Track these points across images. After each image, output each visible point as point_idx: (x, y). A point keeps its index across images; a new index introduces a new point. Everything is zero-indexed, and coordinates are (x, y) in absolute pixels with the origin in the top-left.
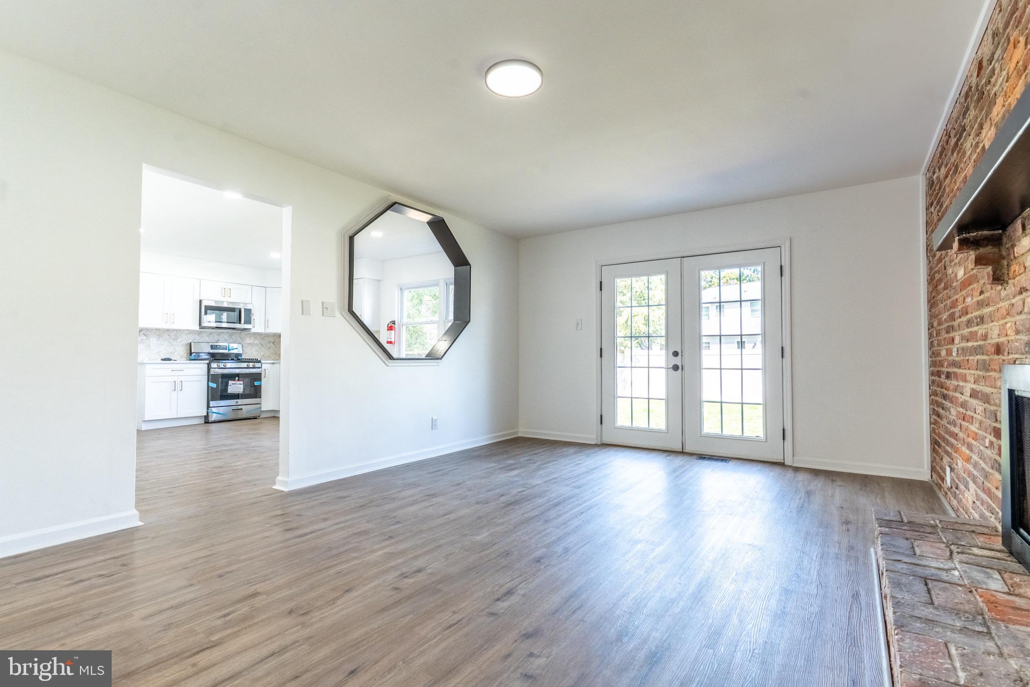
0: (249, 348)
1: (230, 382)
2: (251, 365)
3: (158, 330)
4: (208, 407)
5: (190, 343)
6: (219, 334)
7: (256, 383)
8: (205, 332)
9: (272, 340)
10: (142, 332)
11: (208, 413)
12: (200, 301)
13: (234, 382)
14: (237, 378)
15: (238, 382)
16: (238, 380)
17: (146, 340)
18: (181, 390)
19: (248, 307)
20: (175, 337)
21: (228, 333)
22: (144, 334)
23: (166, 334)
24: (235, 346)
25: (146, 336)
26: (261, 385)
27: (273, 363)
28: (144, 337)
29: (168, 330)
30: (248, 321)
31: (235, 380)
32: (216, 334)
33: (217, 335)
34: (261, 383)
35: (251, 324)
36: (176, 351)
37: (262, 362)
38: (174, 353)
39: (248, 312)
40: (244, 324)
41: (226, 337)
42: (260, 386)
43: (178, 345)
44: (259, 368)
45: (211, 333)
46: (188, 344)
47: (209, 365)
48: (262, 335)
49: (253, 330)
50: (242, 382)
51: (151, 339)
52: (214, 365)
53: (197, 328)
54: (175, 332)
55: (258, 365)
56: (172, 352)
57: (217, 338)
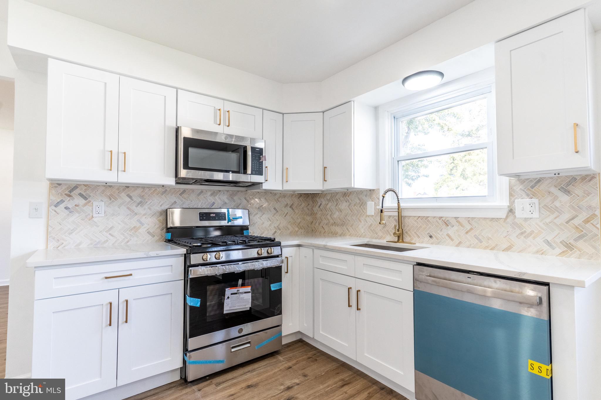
0: (258, 216)
1: (228, 291)
2: (264, 252)
3: (108, 186)
4: (186, 350)
5: (167, 210)
6: (213, 194)
7: (274, 287)
8: (193, 191)
9: (289, 202)
10: (77, 191)
11: (184, 362)
12: (177, 130)
13: (234, 290)
14: (240, 282)
15: (242, 290)
16: (243, 285)
17: (85, 205)
18: (126, 322)
19: (260, 145)
20: (140, 200)
21: (228, 191)
22: (81, 195)
23: (123, 195)
24: (239, 213)
25: (85, 198)
26: (281, 288)
27: (299, 246)
28: (82, 201)
29: (128, 187)
30: (259, 170)
31: (236, 286)
32: (209, 193)
33: (212, 195)
34: (281, 285)
35: (262, 175)
36: (142, 224)
37: (283, 244)
38: (139, 228)
39: (258, 153)
40: (252, 174)
41: (225, 198)
42: (280, 291)
43: (144, 215)
44: (277, 256)
45: (202, 192)
46: (163, 211)
47: (186, 257)
48: (275, 194)
49: (265, 186)
50: (249, 289)
51: (95, 204)
52: (195, 259)
53: (171, 181)
54: (139, 191)
55: (276, 251)
56: (135, 227)
57: (211, 199)
